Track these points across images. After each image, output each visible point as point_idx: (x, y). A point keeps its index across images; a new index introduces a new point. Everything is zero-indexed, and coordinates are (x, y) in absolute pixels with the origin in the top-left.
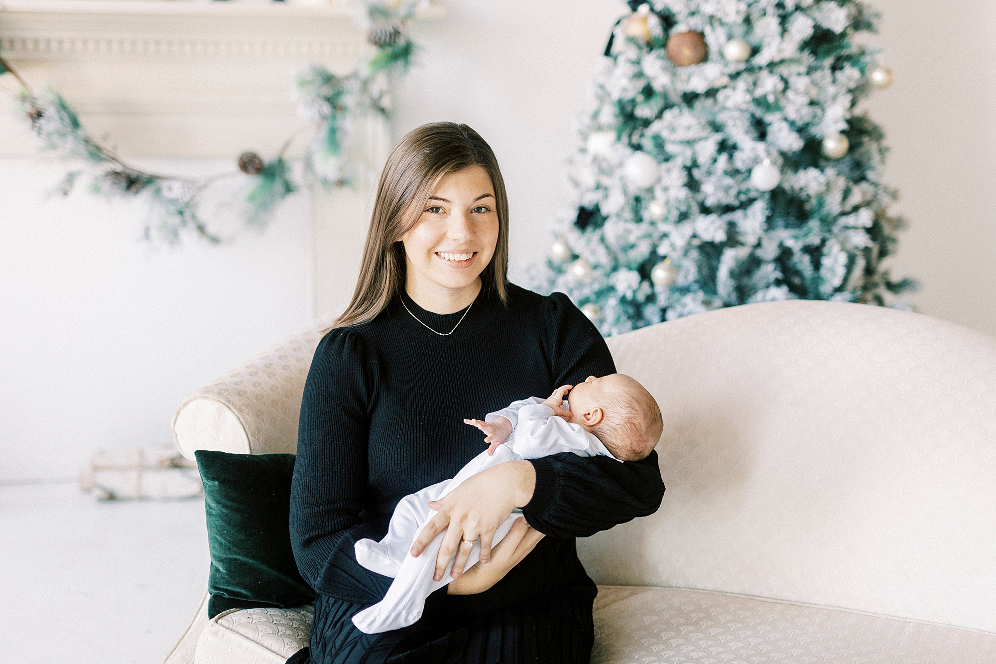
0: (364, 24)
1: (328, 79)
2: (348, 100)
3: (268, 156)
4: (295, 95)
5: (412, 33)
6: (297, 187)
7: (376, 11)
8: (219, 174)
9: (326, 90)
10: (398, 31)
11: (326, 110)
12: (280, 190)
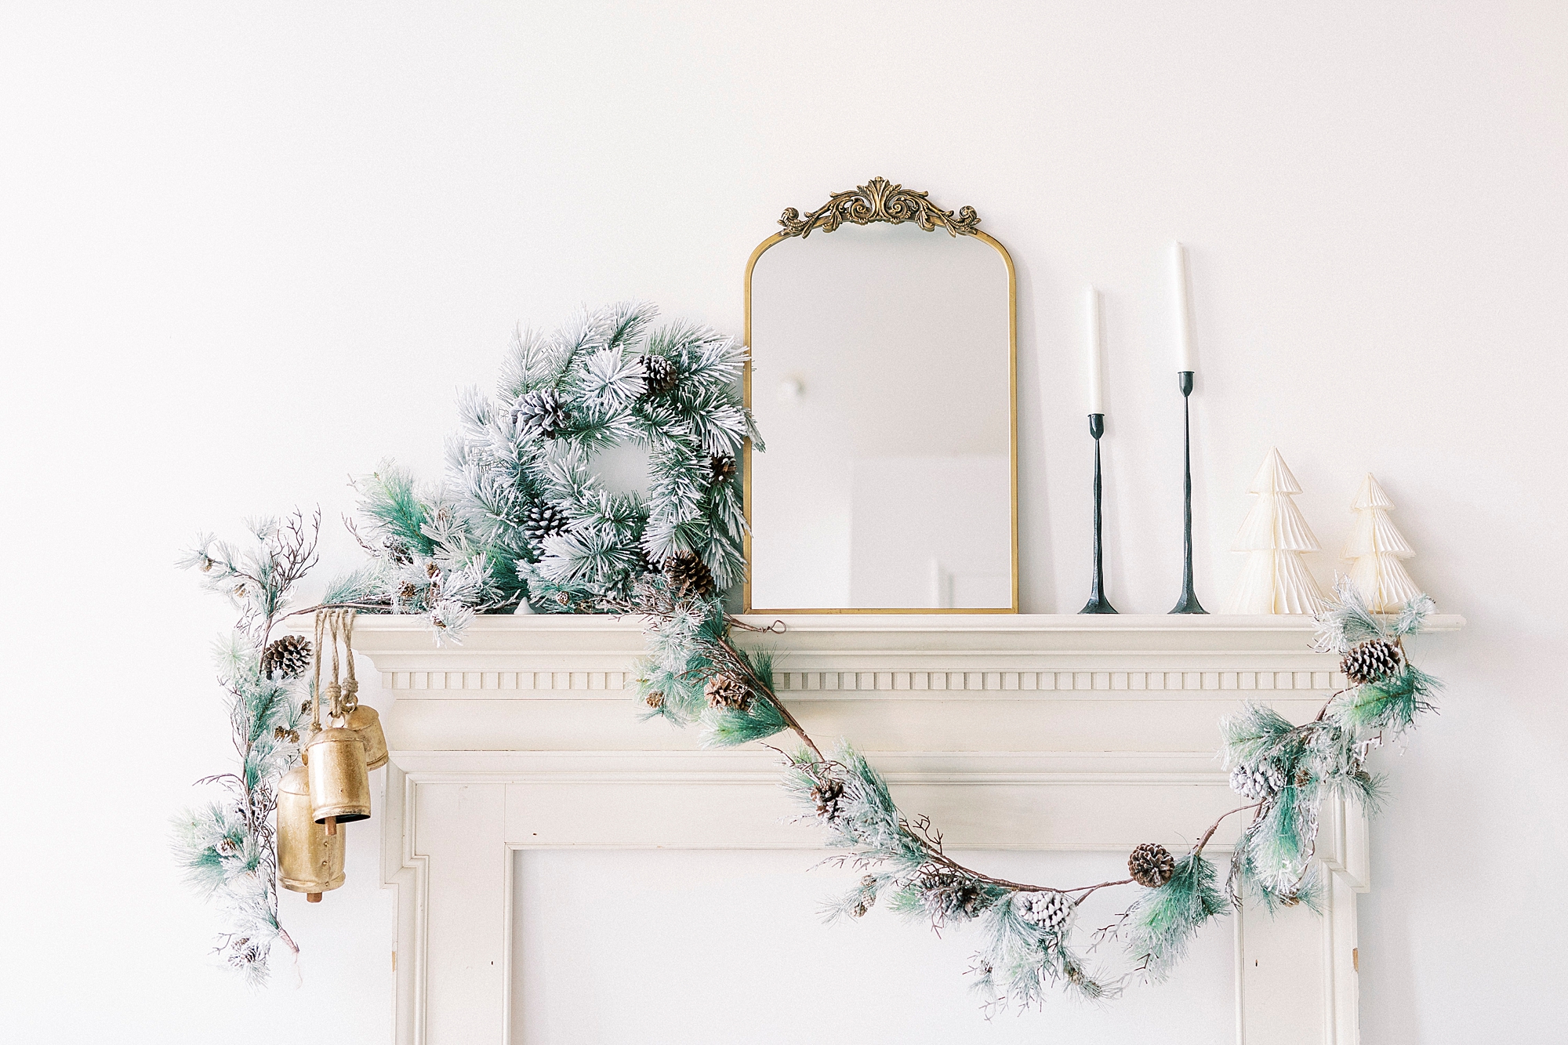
0: (1337, 644)
1: (1281, 730)
2: (1312, 764)
3: (1179, 851)
4: (1229, 757)
5: (1417, 657)
6: (1221, 903)
7: (1354, 623)
8: (1103, 882)
9: (1276, 751)
10: (1392, 655)
11: (1276, 779)
12: (1194, 905)
